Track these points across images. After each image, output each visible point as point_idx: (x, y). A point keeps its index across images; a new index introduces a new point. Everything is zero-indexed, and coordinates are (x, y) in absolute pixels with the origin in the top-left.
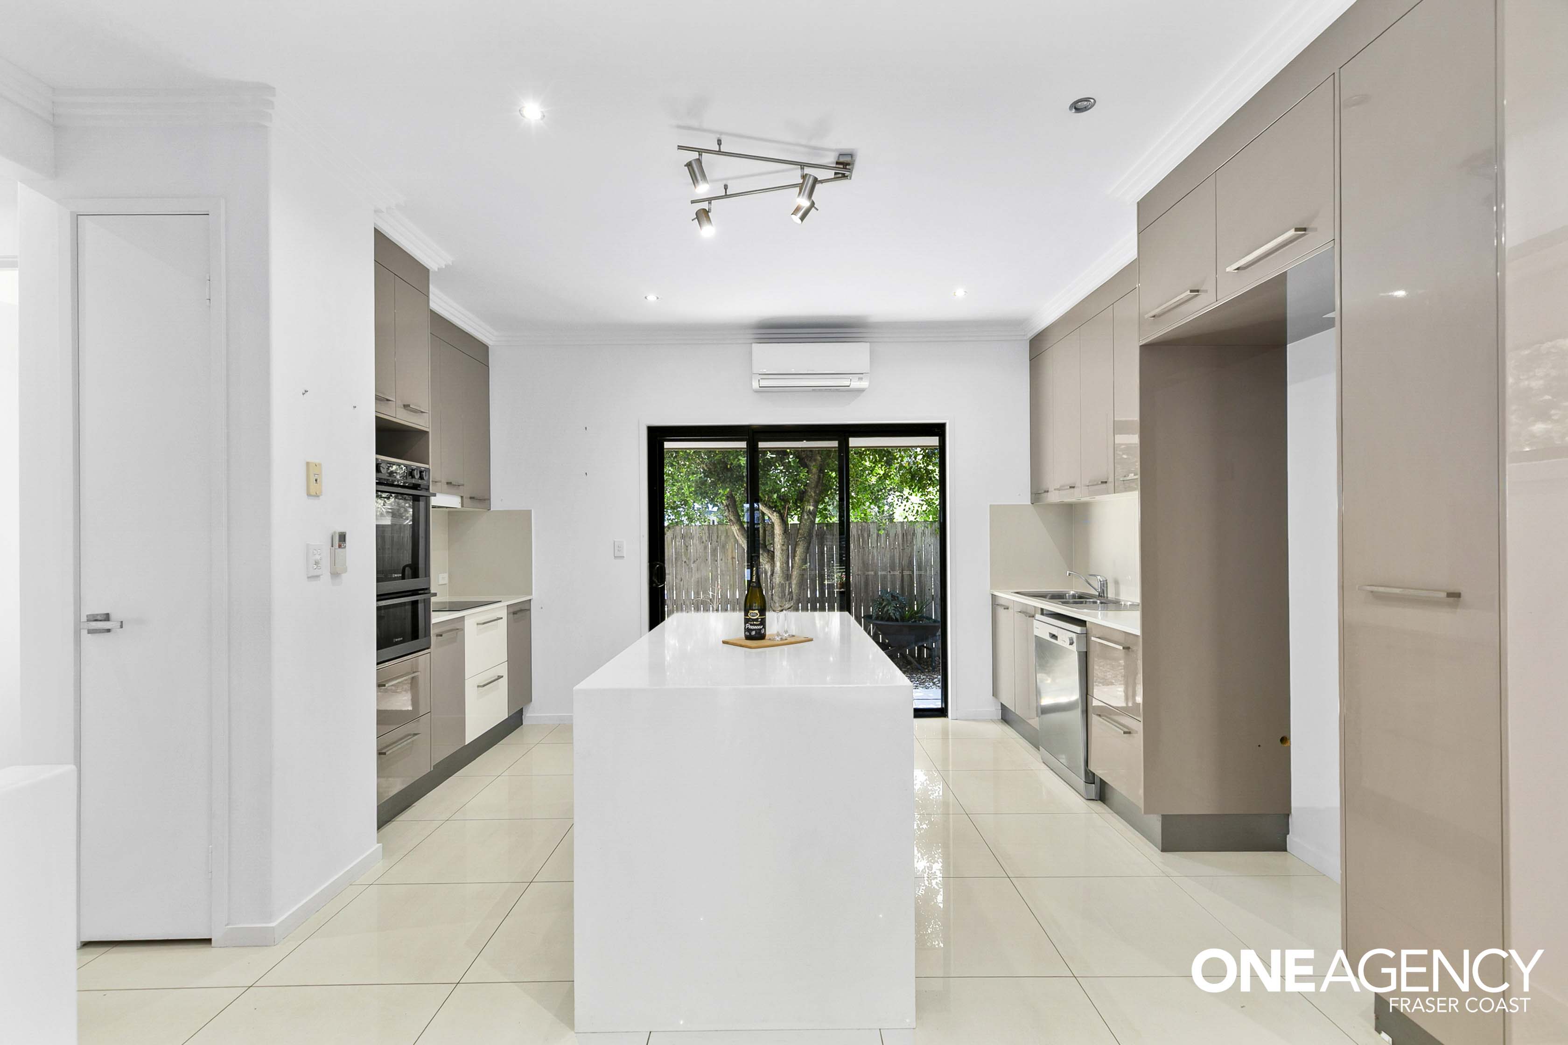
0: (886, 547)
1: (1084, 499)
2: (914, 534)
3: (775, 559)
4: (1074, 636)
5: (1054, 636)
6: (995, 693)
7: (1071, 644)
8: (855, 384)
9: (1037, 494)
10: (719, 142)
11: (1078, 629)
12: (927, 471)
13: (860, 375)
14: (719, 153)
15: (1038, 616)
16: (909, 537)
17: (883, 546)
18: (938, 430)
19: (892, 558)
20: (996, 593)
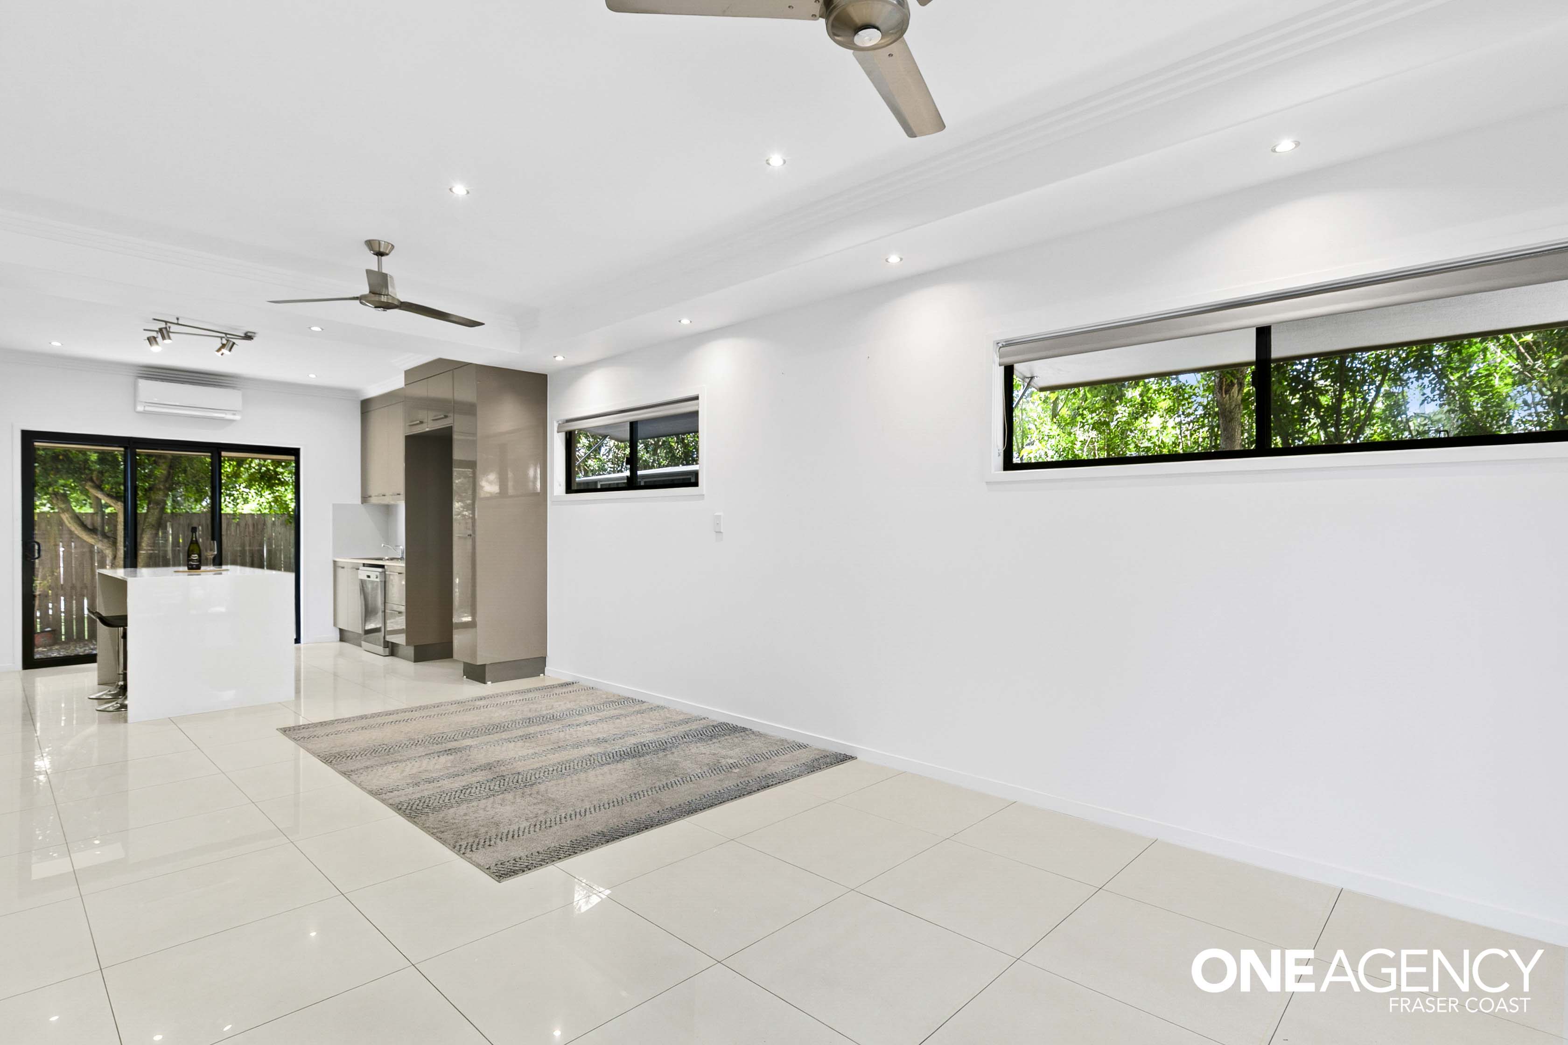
0: (236, 534)
1: (392, 502)
2: (264, 524)
3: (118, 544)
4: (378, 573)
5: (369, 577)
6: (335, 624)
7: (377, 578)
8: (229, 416)
9: (365, 498)
10: (178, 319)
11: (380, 570)
12: (277, 473)
13: (234, 412)
14: (178, 324)
15: (362, 568)
16: (259, 527)
17: (233, 533)
18: (295, 452)
19: (243, 545)
20: (337, 560)
